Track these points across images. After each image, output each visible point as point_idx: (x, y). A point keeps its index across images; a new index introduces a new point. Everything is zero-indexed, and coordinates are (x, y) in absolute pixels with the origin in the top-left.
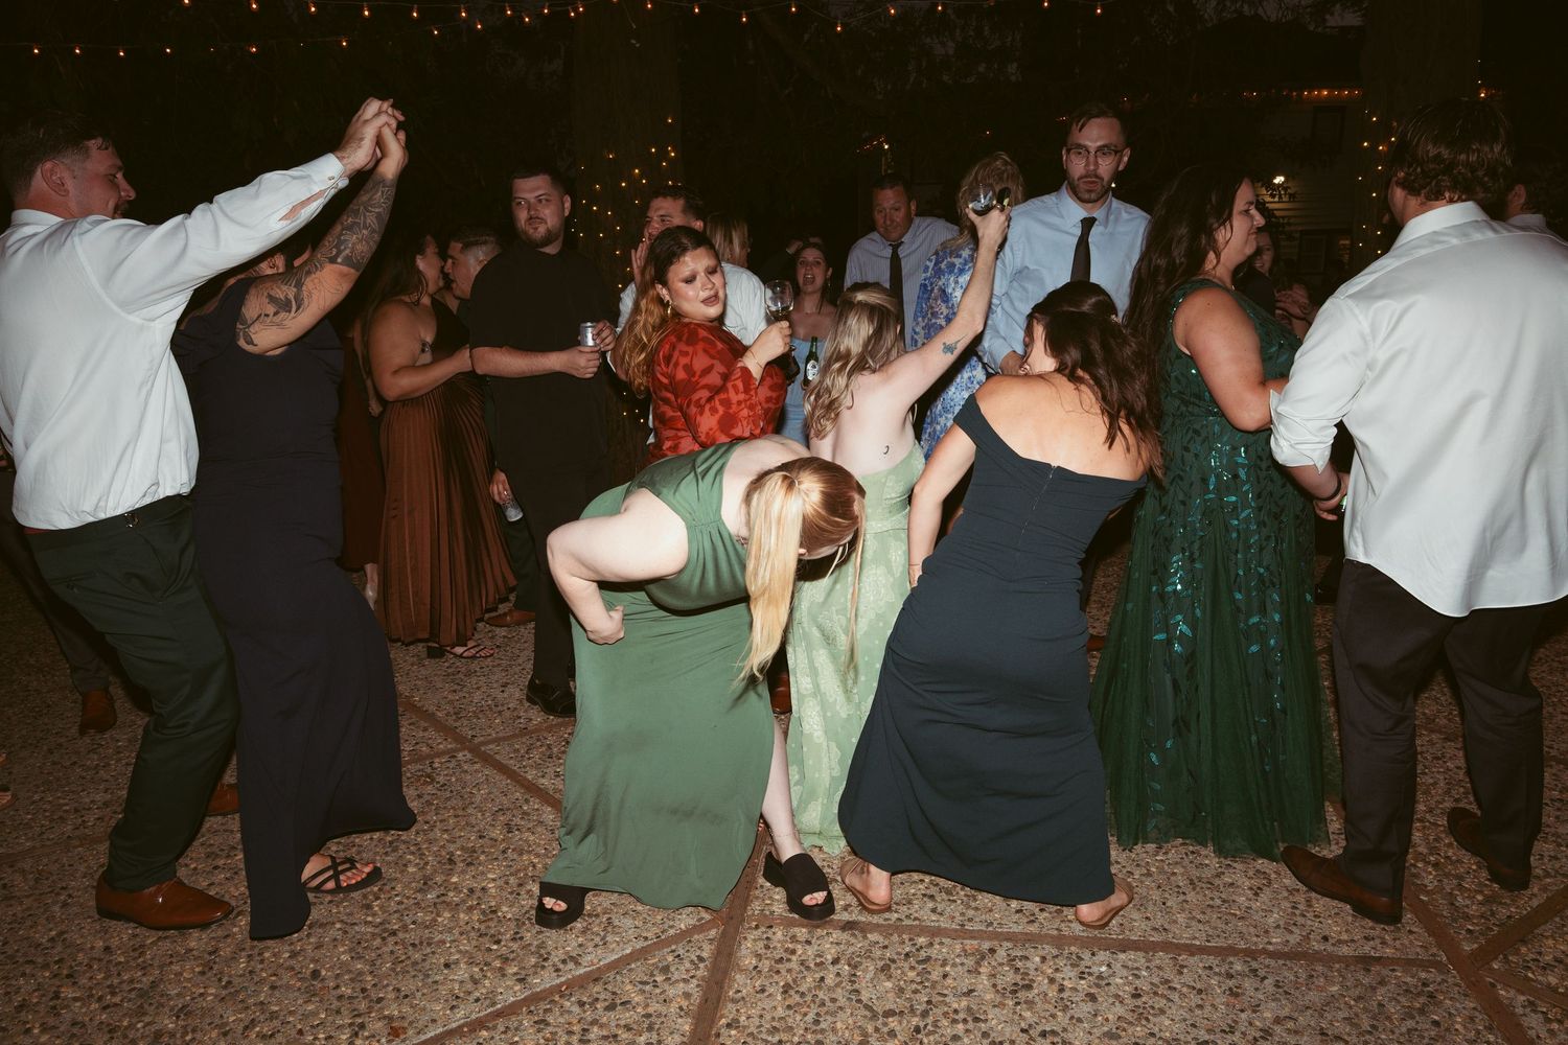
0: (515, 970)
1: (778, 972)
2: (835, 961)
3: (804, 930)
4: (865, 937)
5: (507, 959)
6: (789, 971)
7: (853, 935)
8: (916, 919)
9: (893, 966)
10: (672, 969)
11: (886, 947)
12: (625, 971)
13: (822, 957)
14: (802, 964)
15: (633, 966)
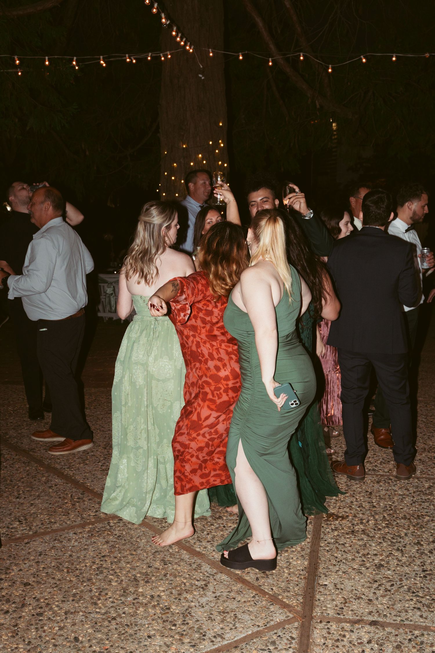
0: (188, 640)
1: (337, 647)
2: (369, 642)
3: (348, 625)
4: (384, 629)
5: (182, 635)
6: (344, 646)
7: (377, 628)
8: (411, 621)
9: (403, 646)
10: (277, 643)
11: (397, 635)
12: (251, 643)
13: (361, 639)
14: (350, 643)
15: (255, 640)
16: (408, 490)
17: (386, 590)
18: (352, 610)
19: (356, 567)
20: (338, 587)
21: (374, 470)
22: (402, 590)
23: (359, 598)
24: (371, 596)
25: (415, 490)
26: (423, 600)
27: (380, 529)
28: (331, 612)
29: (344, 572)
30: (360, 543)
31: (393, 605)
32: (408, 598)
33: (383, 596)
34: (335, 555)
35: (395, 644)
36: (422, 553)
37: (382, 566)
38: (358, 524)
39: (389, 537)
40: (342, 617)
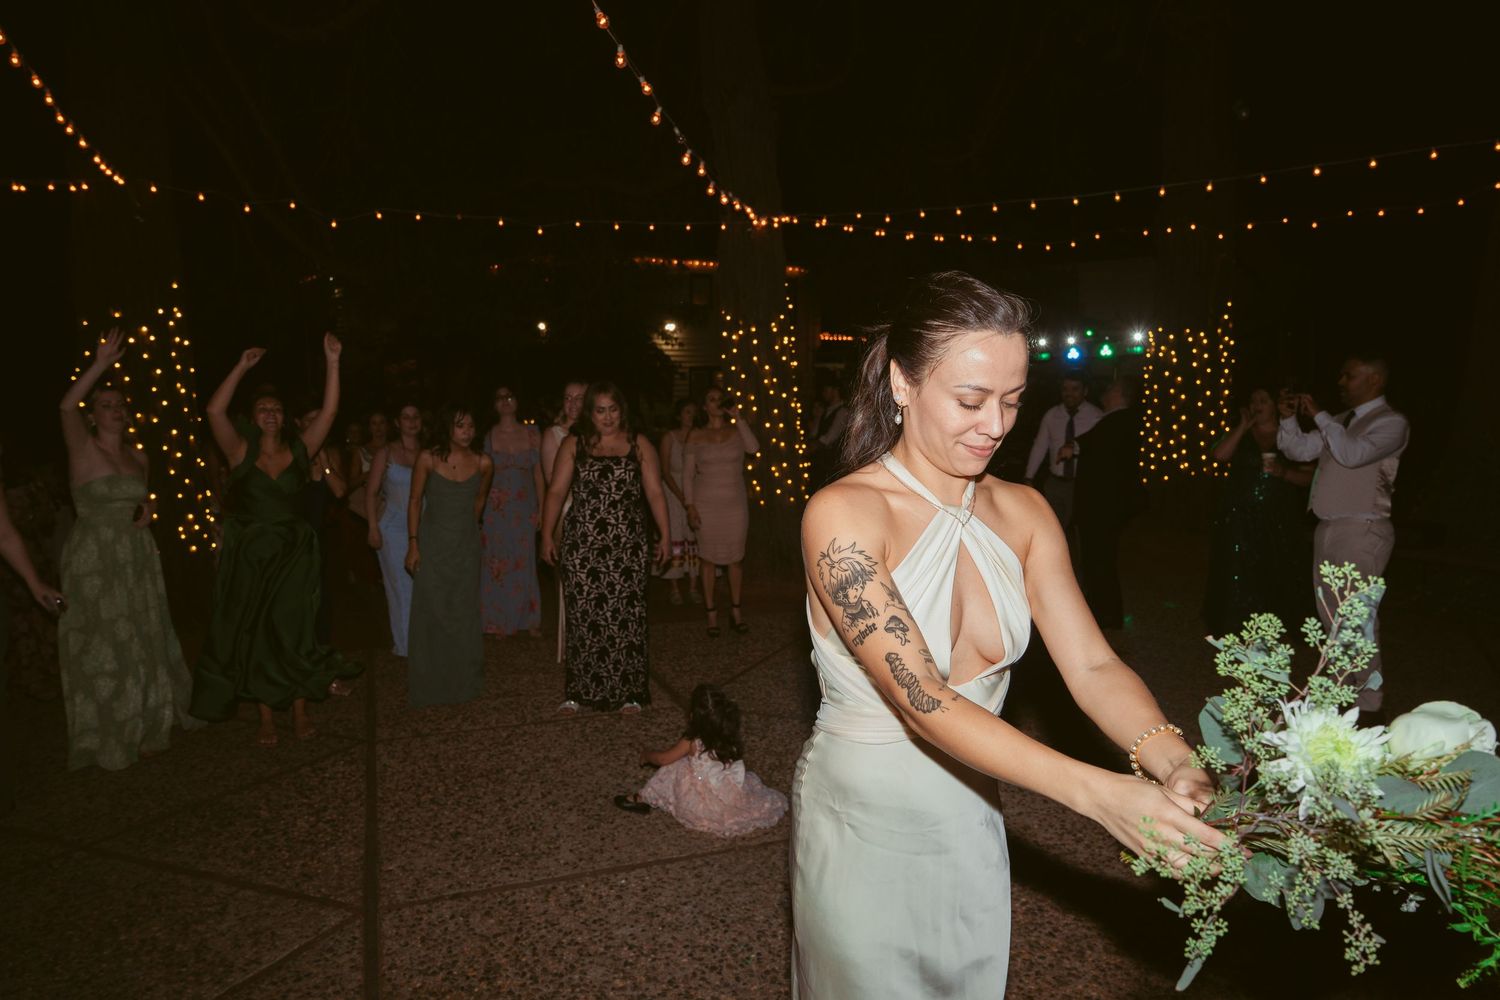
1: (414, 932)
2: (452, 917)
3: (424, 906)
4: (469, 900)
6: (422, 930)
7: (460, 901)
8: (499, 883)
11: (484, 902)
14: (429, 924)
16: (482, 744)
17: (467, 858)
18: (428, 890)
19: (427, 841)
20: (407, 868)
21: (438, 729)
22: (485, 854)
23: (434, 875)
24: (449, 868)
25: (491, 742)
26: (513, 859)
27: (452, 794)
28: (401, 898)
29: (412, 851)
30: (430, 814)
31: (477, 872)
32: (493, 860)
33: (464, 865)
34: (400, 834)
35: (483, 912)
36: (506, 810)
37: (459, 833)
38: (424, 794)
39: (465, 800)
40: (416, 899)
